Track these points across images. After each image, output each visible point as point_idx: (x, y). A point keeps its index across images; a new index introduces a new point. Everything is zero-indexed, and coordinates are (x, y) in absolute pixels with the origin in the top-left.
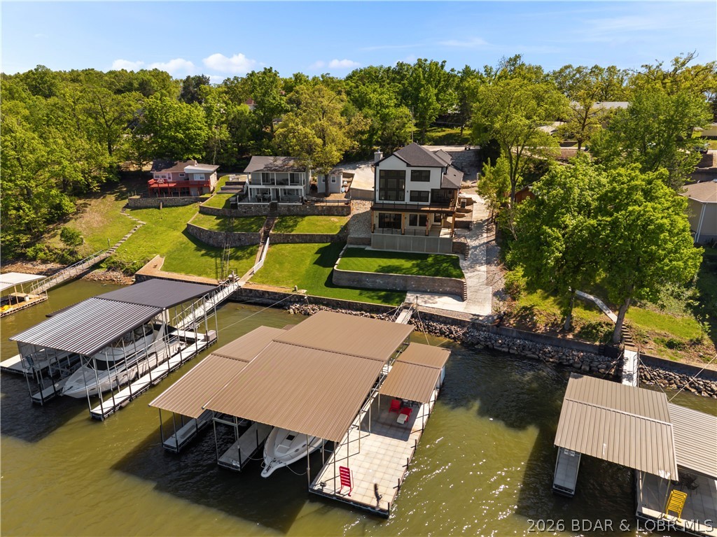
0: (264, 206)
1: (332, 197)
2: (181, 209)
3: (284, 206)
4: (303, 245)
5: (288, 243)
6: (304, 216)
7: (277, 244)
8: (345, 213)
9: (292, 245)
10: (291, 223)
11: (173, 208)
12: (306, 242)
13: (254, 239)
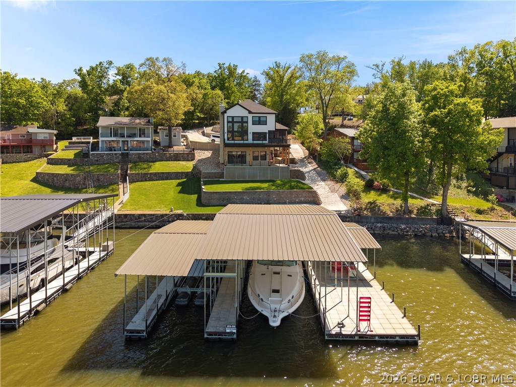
0: (116, 154)
1: (175, 148)
2: (23, 164)
3: (135, 154)
4: (160, 181)
5: (146, 180)
6: (154, 162)
7: (136, 182)
8: (189, 159)
9: (151, 182)
10: (145, 166)
11: (14, 164)
12: (163, 180)
13: (112, 179)
